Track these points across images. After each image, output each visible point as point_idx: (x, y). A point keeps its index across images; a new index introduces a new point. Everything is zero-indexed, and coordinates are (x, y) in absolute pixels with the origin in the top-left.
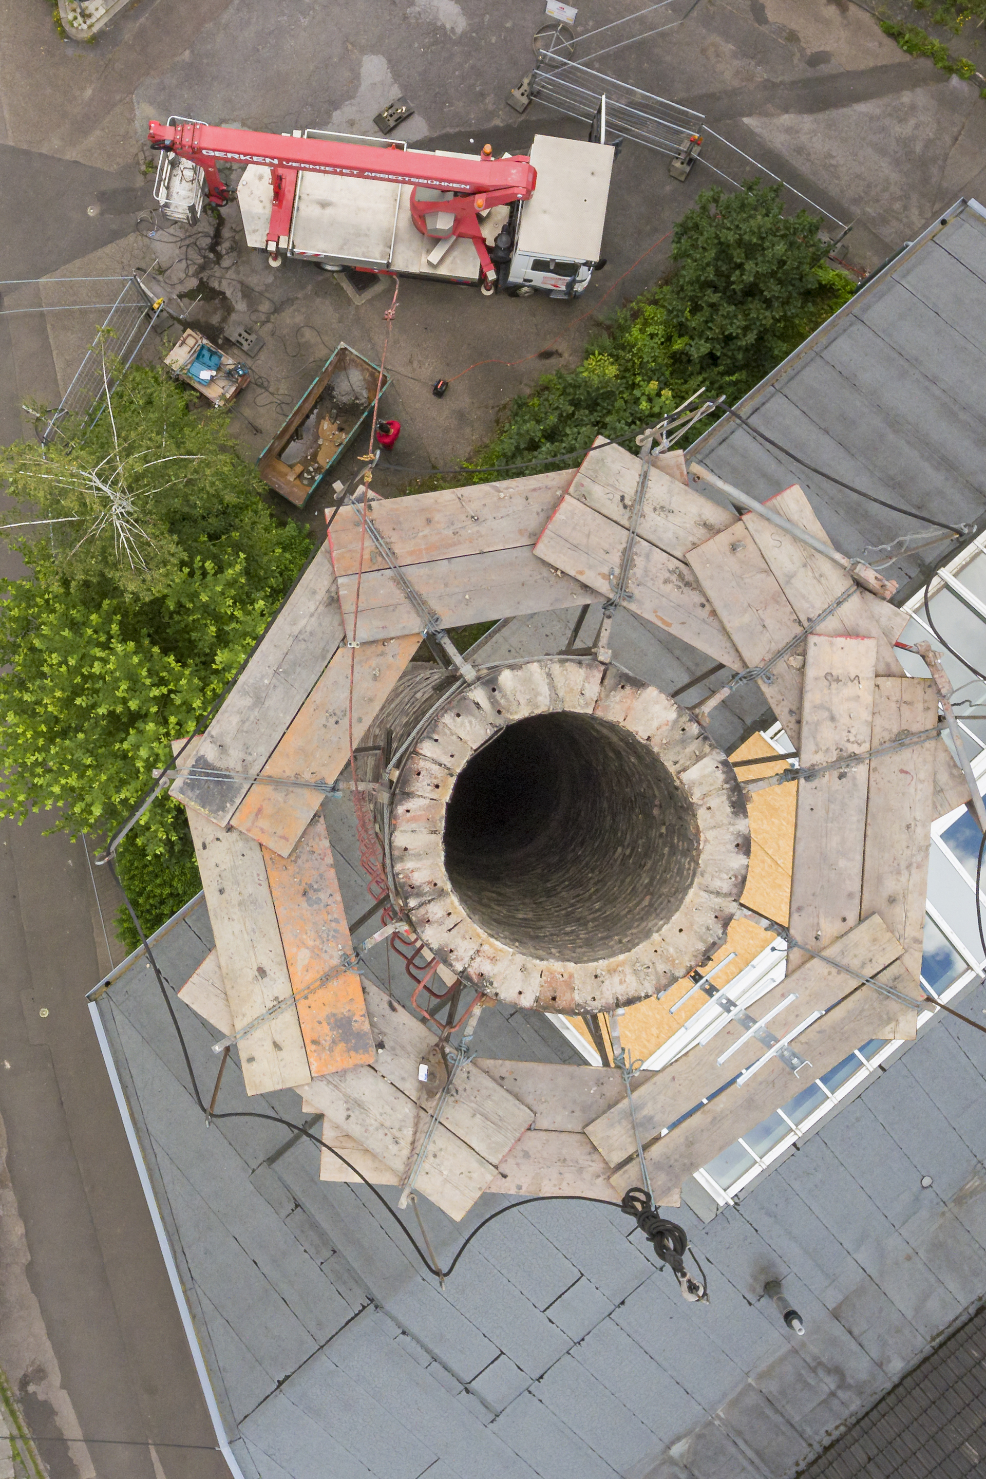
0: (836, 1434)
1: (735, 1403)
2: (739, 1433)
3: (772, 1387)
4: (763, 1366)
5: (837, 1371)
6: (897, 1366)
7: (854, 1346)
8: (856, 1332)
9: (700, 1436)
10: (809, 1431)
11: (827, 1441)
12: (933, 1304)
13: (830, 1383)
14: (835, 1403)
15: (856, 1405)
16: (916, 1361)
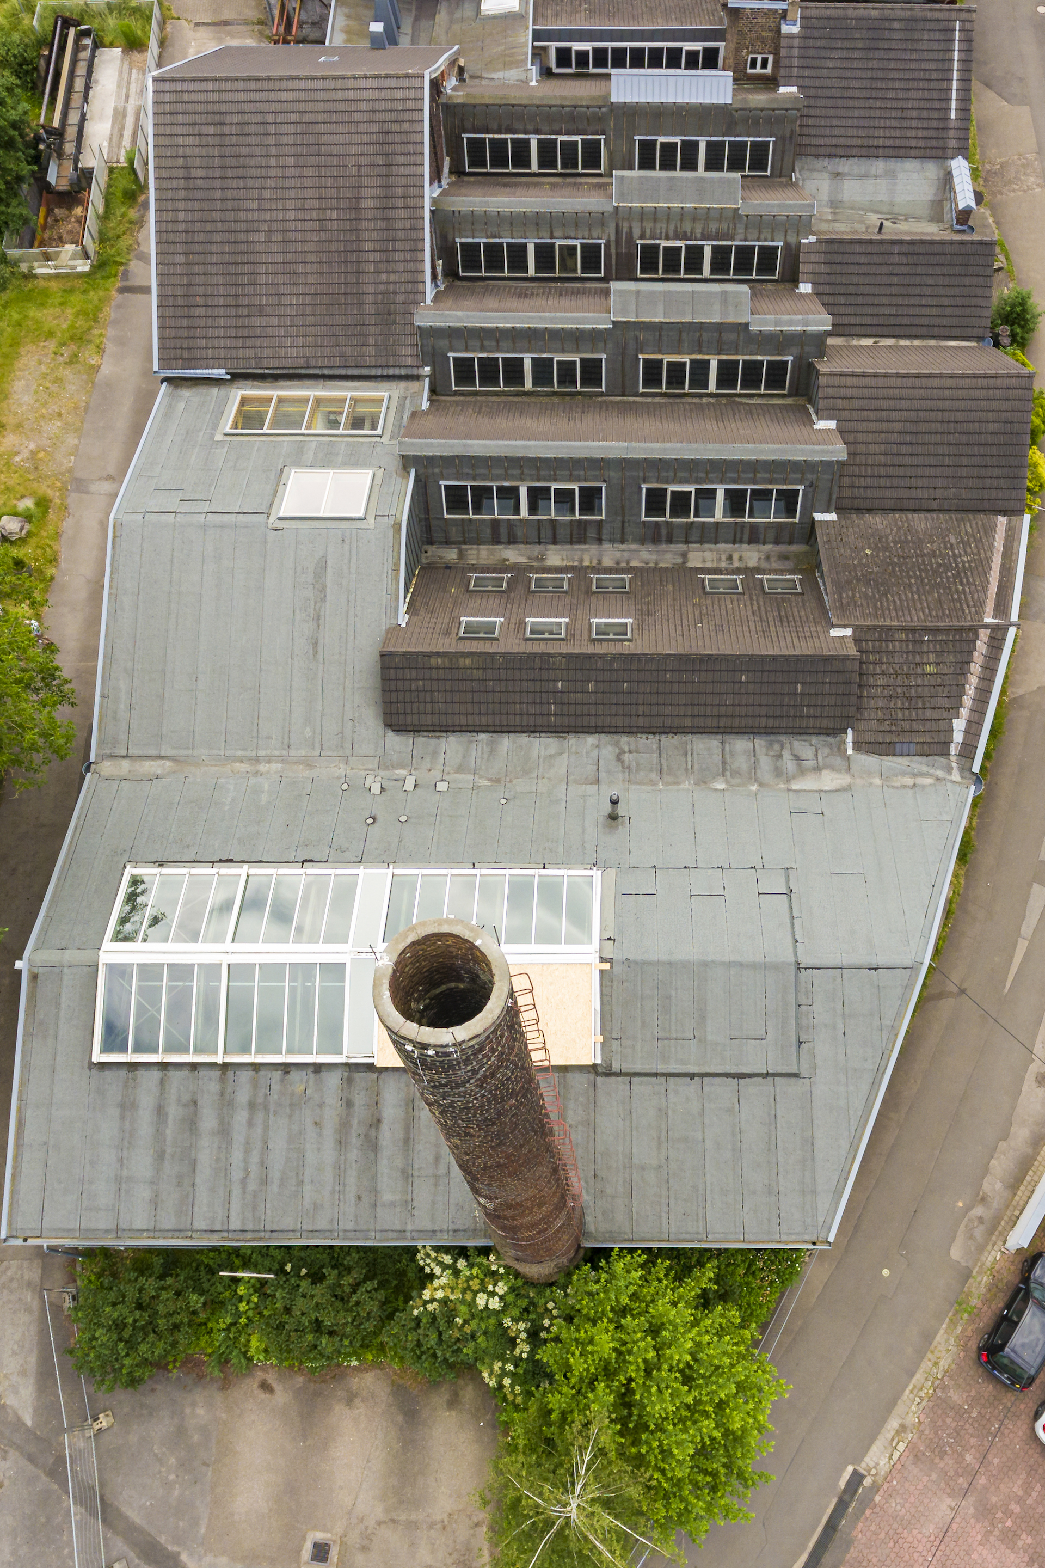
0: (644, 736)
1: (677, 783)
2: (686, 769)
3: (654, 776)
4: (649, 788)
5: (619, 758)
6: (591, 740)
7: (601, 762)
8: (595, 767)
9: (705, 783)
10: (655, 746)
11: (651, 736)
12: (552, 750)
13: (626, 757)
14: (633, 747)
15: (624, 740)
16: (581, 735)
